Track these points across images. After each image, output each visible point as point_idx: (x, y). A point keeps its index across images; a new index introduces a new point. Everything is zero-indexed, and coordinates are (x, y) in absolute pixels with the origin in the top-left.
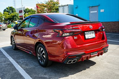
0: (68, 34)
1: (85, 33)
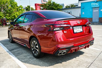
0: (58, 29)
1: (74, 27)
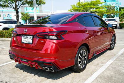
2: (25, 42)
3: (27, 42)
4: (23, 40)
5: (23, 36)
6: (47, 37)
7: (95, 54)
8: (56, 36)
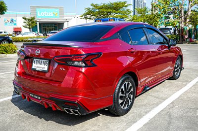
2: (37, 69)
3: (41, 69)
4: (34, 66)
5: (34, 59)
6: (70, 63)
7: (148, 87)
8: (83, 61)
